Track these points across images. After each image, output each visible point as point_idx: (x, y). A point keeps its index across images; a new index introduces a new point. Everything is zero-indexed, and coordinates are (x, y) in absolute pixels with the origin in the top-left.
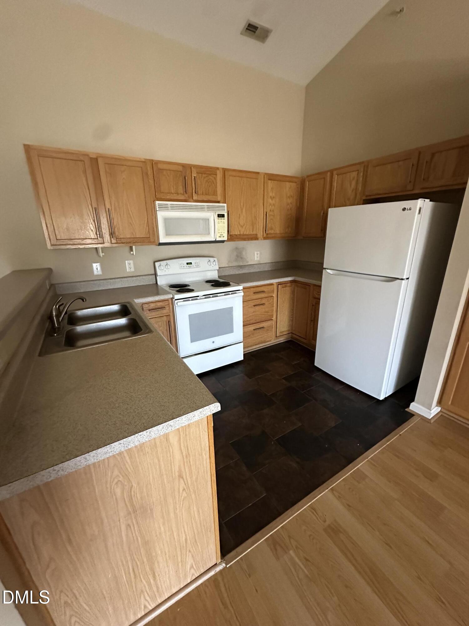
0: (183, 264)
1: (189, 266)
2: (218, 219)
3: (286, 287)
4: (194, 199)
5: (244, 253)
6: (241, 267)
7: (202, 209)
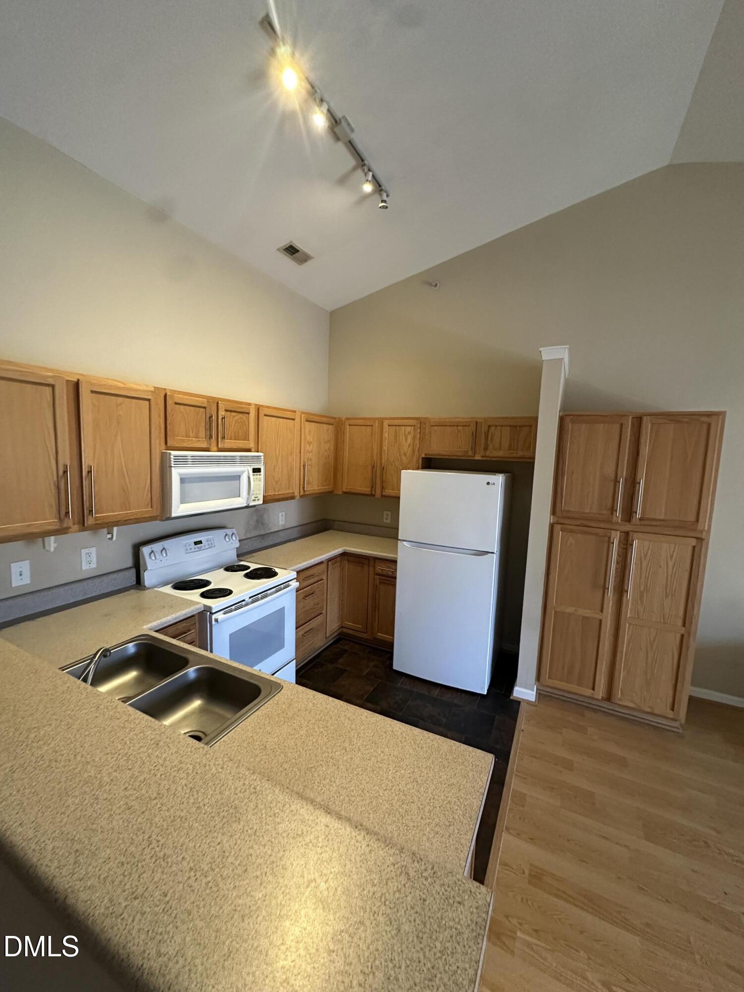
0: (190, 545)
1: (198, 548)
2: (253, 475)
3: (336, 562)
4: (220, 446)
5: (265, 517)
6: (263, 536)
7: (232, 461)
